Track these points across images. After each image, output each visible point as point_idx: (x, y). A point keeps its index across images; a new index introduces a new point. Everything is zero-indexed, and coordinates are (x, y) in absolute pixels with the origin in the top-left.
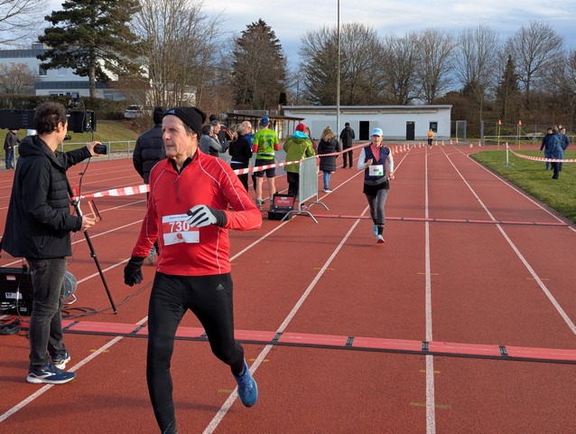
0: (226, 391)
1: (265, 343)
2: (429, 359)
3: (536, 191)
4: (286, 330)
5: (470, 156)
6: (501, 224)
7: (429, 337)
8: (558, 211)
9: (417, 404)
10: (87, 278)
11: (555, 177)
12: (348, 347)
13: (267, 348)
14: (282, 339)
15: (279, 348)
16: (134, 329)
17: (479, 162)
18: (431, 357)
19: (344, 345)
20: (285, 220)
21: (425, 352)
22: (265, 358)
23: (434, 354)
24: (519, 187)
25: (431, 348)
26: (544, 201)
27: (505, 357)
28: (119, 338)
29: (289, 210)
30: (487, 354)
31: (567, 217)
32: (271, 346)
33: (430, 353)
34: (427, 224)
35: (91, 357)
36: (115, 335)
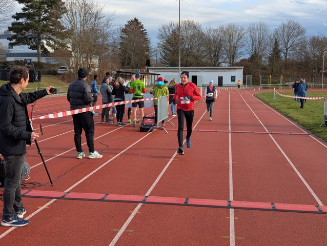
0: (116, 230)
1: (138, 202)
2: (232, 211)
3: (291, 115)
4: (150, 195)
5: (254, 95)
6: (271, 134)
7: (231, 198)
8: (303, 126)
9: (225, 237)
10: (36, 166)
11: (302, 107)
12: (186, 204)
13: (140, 205)
14: (148, 200)
15: (146, 205)
16: (63, 195)
17: (259, 99)
18: (233, 209)
19: (183, 203)
20: (150, 132)
21: (229, 207)
22: (138, 211)
23: (235, 208)
24: (282, 113)
25: (233, 204)
26: (296, 121)
27: (275, 210)
28: (55, 200)
29: (152, 126)
30: (264, 208)
31: (308, 130)
32: (142, 204)
33: (232, 208)
34: (230, 134)
35: (38, 211)
36: (52, 198)
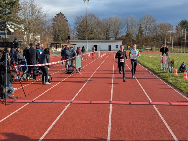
0: (59, 113)
2: (111, 105)
8: (151, 70)
9: (107, 114)
14: (73, 102)
16: (32, 101)
20: (72, 74)
21: (110, 103)
27: (130, 104)
28: (29, 103)
31: (153, 72)
32: (70, 104)
34: (113, 74)
35: (22, 107)
